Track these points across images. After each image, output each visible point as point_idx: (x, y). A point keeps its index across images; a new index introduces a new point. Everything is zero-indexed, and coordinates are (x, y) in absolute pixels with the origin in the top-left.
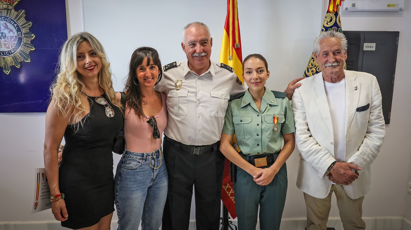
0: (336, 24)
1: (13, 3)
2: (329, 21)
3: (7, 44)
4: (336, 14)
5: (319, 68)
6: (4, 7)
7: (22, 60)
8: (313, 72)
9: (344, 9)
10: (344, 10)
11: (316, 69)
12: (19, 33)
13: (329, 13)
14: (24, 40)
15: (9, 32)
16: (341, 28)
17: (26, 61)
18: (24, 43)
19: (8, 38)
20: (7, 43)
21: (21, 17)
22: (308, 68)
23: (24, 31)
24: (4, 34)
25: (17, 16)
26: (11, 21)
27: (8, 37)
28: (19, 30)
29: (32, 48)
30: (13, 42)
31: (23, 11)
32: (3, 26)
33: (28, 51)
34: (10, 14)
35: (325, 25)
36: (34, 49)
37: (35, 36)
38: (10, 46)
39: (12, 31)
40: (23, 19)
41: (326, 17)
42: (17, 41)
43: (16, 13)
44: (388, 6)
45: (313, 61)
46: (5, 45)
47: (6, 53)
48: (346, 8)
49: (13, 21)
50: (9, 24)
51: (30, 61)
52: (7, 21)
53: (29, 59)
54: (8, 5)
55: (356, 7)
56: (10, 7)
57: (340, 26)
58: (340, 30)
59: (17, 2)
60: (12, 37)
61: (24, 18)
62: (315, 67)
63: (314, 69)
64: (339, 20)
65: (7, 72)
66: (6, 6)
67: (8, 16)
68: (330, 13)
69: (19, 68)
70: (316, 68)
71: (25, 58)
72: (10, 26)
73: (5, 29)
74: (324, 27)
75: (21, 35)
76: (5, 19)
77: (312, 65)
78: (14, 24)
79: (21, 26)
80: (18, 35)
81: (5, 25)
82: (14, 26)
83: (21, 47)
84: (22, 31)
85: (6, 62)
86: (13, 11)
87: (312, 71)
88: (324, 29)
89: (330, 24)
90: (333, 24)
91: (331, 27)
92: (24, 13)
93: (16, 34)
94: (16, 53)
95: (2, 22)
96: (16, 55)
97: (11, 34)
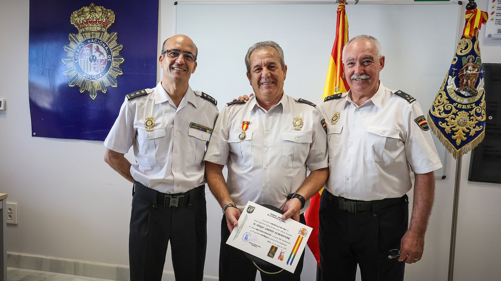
0: (473, 52)
1: (106, 26)
2: (463, 49)
3: (97, 67)
4: (474, 40)
5: (447, 106)
6: (98, 29)
7: (109, 85)
8: (441, 111)
9: (487, 35)
10: (486, 37)
11: (444, 107)
12: (109, 57)
13: (464, 39)
14: (113, 64)
15: (100, 55)
17: (113, 86)
18: (113, 67)
19: (98, 62)
21: (113, 39)
22: (433, 106)
23: (114, 54)
24: (95, 57)
25: (109, 38)
26: (103, 44)
27: (98, 60)
28: (109, 53)
29: (120, 72)
30: (102, 66)
31: (116, 33)
32: (96, 49)
33: (115, 75)
34: (102, 36)
35: (458, 54)
36: (122, 74)
37: (124, 60)
38: (99, 70)
39: (102, 54)
40: (114, 41)
41: (460, 44)
42: (106, 65)
43: (109, 35)
45: (441, 97)
46: (95, 68)
47: (94, 77)
48: (489, 35)
49: (105, 44)
50: (100, 47)
51: (116, 86)
52: (99, 44)
53: (116, 84)
54: (101, 27)
56: (104, 30)
57: (479, 55)
58: (479, 60)
59: (110, 25)
60: (102, 60)
61: (116, 40)
62: (442, 104)
63: (441, 107)
64: (478, 48)
65: (93, 97)
66: (100, 28)
67: (101, 38)
68: (466, 38)
69: (105, 93)
70: (445, 105)
71: (112, 82)
72: (102, 49)
73: (96, 52)
74: (457, 55)
75: (111, 58)
76: (97, 41)
77: (439, 102)
78: (105, 47)
79: (112, 49)
80: (108, 58)
81: (96, 48)
82: (105, 49)
83: (110, 71)
84: (113, 54)
85: (93, 87)
86: (106, 33)
87: (439, 110)
88: (457, 58)
89: (465, 52)
90: (469, 51)
91: (466, 56)
92: (116, 36)
93: (106, 57)
94: (104, 77)
95: (95, 45)
96: (104, 79)
97: (102, 57)
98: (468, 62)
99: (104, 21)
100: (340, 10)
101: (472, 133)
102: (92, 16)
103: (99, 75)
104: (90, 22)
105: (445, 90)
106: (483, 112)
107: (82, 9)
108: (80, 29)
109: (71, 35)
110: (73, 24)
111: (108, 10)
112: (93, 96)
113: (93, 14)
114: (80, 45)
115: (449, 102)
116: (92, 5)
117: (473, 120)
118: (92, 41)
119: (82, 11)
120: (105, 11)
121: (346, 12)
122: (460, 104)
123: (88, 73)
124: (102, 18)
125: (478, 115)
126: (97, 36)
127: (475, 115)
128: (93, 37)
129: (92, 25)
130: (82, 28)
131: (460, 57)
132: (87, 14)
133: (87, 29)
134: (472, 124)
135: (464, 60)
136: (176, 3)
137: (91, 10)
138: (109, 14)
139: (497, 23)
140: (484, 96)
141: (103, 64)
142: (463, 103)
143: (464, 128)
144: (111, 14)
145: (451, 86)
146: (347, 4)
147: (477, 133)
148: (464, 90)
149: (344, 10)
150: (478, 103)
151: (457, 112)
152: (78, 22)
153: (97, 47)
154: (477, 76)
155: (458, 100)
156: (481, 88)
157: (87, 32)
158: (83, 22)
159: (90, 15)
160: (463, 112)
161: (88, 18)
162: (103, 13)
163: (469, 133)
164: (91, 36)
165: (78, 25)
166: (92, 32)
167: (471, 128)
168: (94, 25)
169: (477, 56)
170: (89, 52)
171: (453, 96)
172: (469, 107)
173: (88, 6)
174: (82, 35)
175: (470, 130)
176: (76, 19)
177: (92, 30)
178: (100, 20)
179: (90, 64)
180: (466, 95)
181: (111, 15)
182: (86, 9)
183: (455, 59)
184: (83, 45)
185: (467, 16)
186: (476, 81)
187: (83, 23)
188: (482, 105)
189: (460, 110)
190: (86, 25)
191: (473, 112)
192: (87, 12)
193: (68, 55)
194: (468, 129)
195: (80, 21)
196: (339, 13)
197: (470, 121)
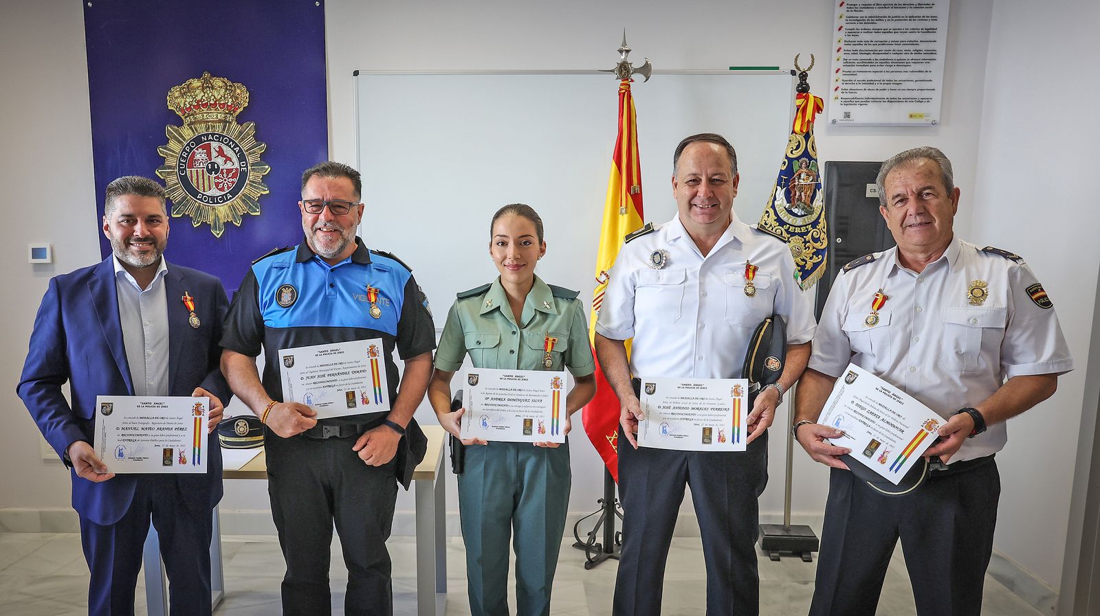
0: (806, 154)
1: (234, 112)
2: (794, 148)
3: (221, 183)
4: (807, 136)
6: (219, 117)
7: (246, 212)
9: (830, 121)
10: (825, 126)
12: (243, 164)
13: (794, 134)
14: (251, 176)
15: (225, 162)
16: (816, 160)
17: (253, 214)
18: (250, 181)
19: (223, 174)
20: (220, 181)
21: (248, 134)
23: (251, 159)
24: (216, 165)
25: (241, 133)
26: (229, 142)
27: (222, 170)
28: (242, 158)
29: (265, 190)
30: (231, 180)
31: (252, 124)
33: (256, 195)
34: (228, 130)
35: (788, 155)
36: (268, 192)
38: (226, 187)
39: (230, 159)
40: (250, 138)
42: (238, 178)
43: (239, 128)
44: (911, 116)
45: (768, 216)
46: (217, 184)
47: (217, 199)
48: (833, 121)
49: (234, 142)
50: (225, 148)
51: (259, 214)
52: (223, 143)
53: (258, 210)
54: (225, 114)
55: (851, 118)
56: (230, 118)
57: (815, 157)
58: (814, 164)
59: (242, 109)
60: (229, 171)
61: (254, 136)
64: (813, 146)
65: (218, 234)
66: (223, 116)
67: (225, 133)
68: (796, 134)
69: (239, 225)
70: (773, 228)
71: (250, 207)
72: (228, 151)
73: (218, 156)
74: (787, 157)
75: (247, 167)
76: (219, 138)
77: (766, 224)
78: (235, 147)
79: (247, 151)
80: (241, 167)
81: (218, 150)
82: (235, 151)
83: (245, 188)
84: (249, 160)
85: (217, 216)
86: (234, 124)
88: (786, 161)
89: (797, 154)
90: (801, 153)
91: (798, 159)
92: (253, 127)
93: (237, 165)
94: (235, 200)
95: (214, 145)
96: (235, 202)
97: (229, 165)
98: (801, 167)
99: (229, 104)
100: (623, 91)
101: (808, 267)
102: (206, 94)
103: (226, 195)
104: (203, 105)
105: (773, 207)
106: (823, 236)
107: (187, 83)
108: (186, 117)
109: (169, 128)
110: (173, 108)
111: (236, 84)
112: (218, 232)
113: (208, 92)
114: (188, 145)
115: (778, 224)
116: (207, 75)
117: (809, 248)
118: (210, 137)
119: (188, 86)
120: (230, 86)
121: (632, 95)
122: (792, 226)
123: (205, 193)
124: (225, 98)
125: (816, 240)
126: (218, 130)
127: (811, 241)
128: (210, 131)
129: (207, 110)
130: (189, 116)
131: (790, 160)
132: (198, 91)
133: (199, 117)
134: (808, 254)
135: (796, 165)
136: (356, 73)
137: (205, 85)
138: (238, 91)
139: (843, 103)
140: (823, 213)
141: (232, 177)
142: (796, 225)
143: (798, 259)
144: (242, 91)
145: (780, 202)
146: (632, 81)
147: (816, 266)
148: (796, 207)
149: (630, 91)
150: (815, 224)
151: (789, 238)
152: (182, 106)
153: (220, 147)
154: (813, 187)
155: (790, 222)
156: (818, 203)
157: (200, 122)
158: (191, 105)
159: (202, 94)
160: (797, 237)
161: (199, 98)
162: (226, 89)
163: (804, 266)
164: (208, 129)
165: (182, 110)
166: (209, 122)
167: (808, 259)
168: (211, 110)
169: (812, 159)
170: (204, 156)
171: (784, 216)
172: (803, 229)
173: (199, 77)
174: (191, 128)
175: (806, 261)
176: (177, 99)
177: (208, 118)
178: (222, 102)
179: (209, 177)
180: (799, 214)
181: (241, 94)
182: (196, 83)
183: (784, 163)
184: (193, 144)
185: (799, 102)
186: (811, 194)
187: (190, 107)
188: (820, 226)
189: (793, 234)
190: (198, 111)
191: (808, 237)
192: (198, 87)
193: (167, 163)
194: (803, 260)
195: (185, 104)
196: (621, 96)
197: (805, 249)
